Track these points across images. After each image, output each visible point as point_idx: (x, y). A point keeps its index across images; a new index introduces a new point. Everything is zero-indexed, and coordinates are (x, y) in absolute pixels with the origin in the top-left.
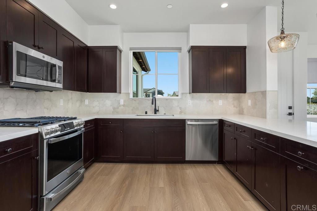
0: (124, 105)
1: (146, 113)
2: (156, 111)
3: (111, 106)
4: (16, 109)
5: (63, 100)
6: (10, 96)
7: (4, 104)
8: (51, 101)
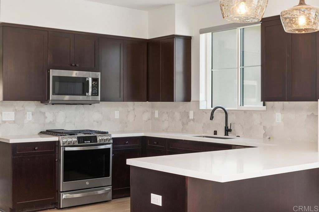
0: (194, 119)
1: (215, 133)
2: (227, 131)
3: (180, 120)
4: (65, 121)
5: (118, 112)
6: (61, 110)
7: (56, 116)
8: (102, 113)
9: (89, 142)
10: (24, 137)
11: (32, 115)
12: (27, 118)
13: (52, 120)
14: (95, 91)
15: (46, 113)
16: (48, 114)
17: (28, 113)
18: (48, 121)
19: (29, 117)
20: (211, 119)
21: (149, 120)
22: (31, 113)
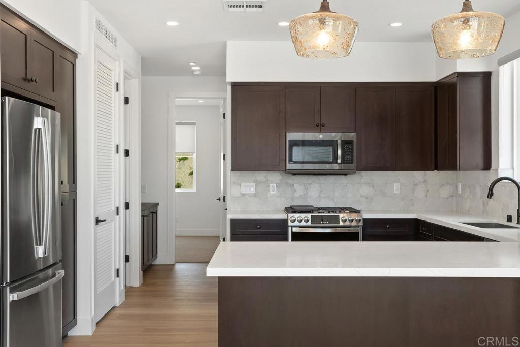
1: (509, 218)
3: (481, 197)
4: (320, 196)
5: (399, 184)
6: (314, 182)
7: (307, 189)
8: (373, 186)
9: (327, 222)
10: (268, 212)
11: (277, 187)
12: (271, 190)
13: (302, 194)
14: (349, 157)
15: (294, 185)
16: (296, 187)
17: (271, 185)
18: (297, 194)
19: (273, 190)
20: (488, 197)
21: (451, 196)
22: (275, 185)
